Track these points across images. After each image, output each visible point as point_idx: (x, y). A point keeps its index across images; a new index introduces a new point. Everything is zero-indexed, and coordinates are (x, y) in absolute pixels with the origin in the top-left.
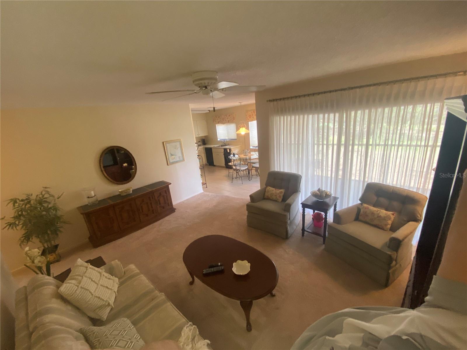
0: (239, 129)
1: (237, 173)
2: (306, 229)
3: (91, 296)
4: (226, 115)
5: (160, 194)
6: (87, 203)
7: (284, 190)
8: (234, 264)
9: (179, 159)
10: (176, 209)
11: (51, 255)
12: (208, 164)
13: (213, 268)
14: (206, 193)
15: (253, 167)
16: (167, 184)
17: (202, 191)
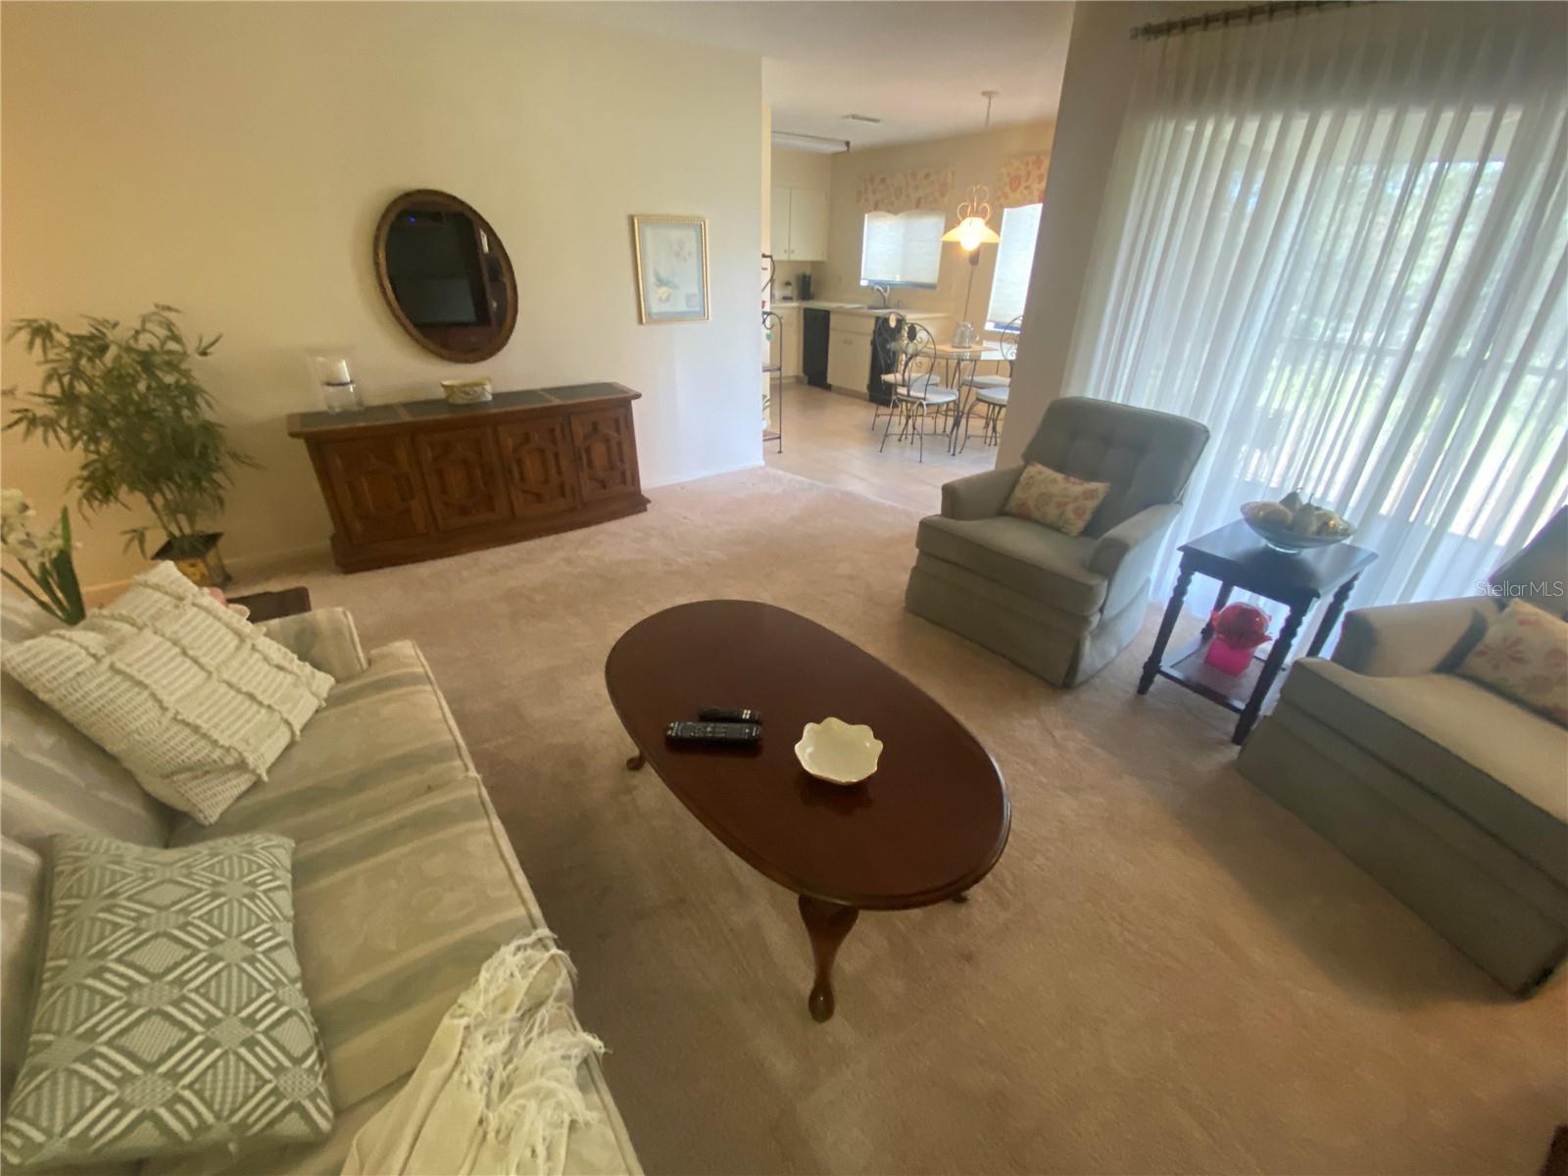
0: (959, 223)
1: (908, 417)
2: (1165, 665)
3: (155, 712)
4: (914, 175)
5: (595, 427)
6: (322, 407)
7: (1108, 484)
8: (809, 728)
9: (687, 305)
10: (649, 501)
11: (193, 565)
12: (806, 379)
13: (712, 725)
14: (772, 471)
15: (979, 400)
16: (627, 392)
17: (760, 461)
